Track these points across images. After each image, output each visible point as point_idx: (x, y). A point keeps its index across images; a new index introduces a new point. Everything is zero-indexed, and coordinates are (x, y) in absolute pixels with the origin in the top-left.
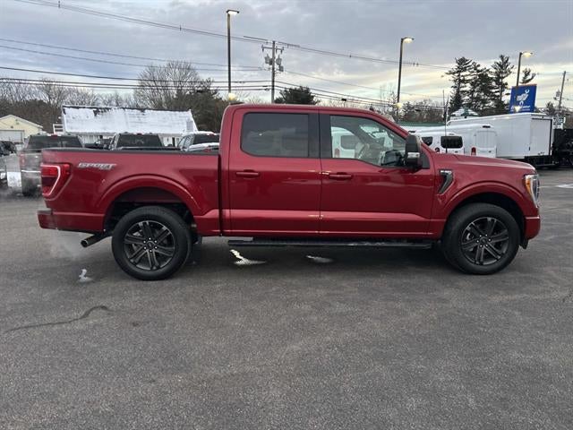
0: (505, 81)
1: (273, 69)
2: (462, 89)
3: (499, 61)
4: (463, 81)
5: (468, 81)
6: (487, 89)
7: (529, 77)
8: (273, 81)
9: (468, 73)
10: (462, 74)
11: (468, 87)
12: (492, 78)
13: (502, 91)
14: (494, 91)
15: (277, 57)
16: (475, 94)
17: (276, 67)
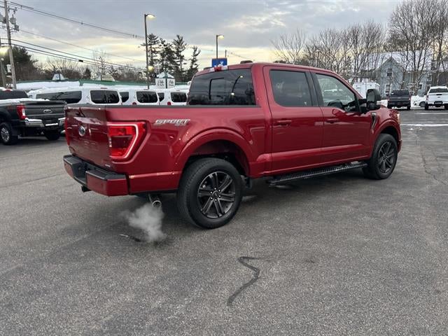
0: (182, 54)
1: (8, 27)
2: (154, 58)
3: (177, 39)
4: (154, 52)
5: (158, 52)
6: (171, 59)
7: (197, 53)
8: (10, 40)
9: (157, 46)
10: (153, 46)
11: (158, 57)
12: (174, 52)
13: (181, 61)
14: (176, 60)
15: (10, 17)
16: (165, 62)
17: (11, 26)
